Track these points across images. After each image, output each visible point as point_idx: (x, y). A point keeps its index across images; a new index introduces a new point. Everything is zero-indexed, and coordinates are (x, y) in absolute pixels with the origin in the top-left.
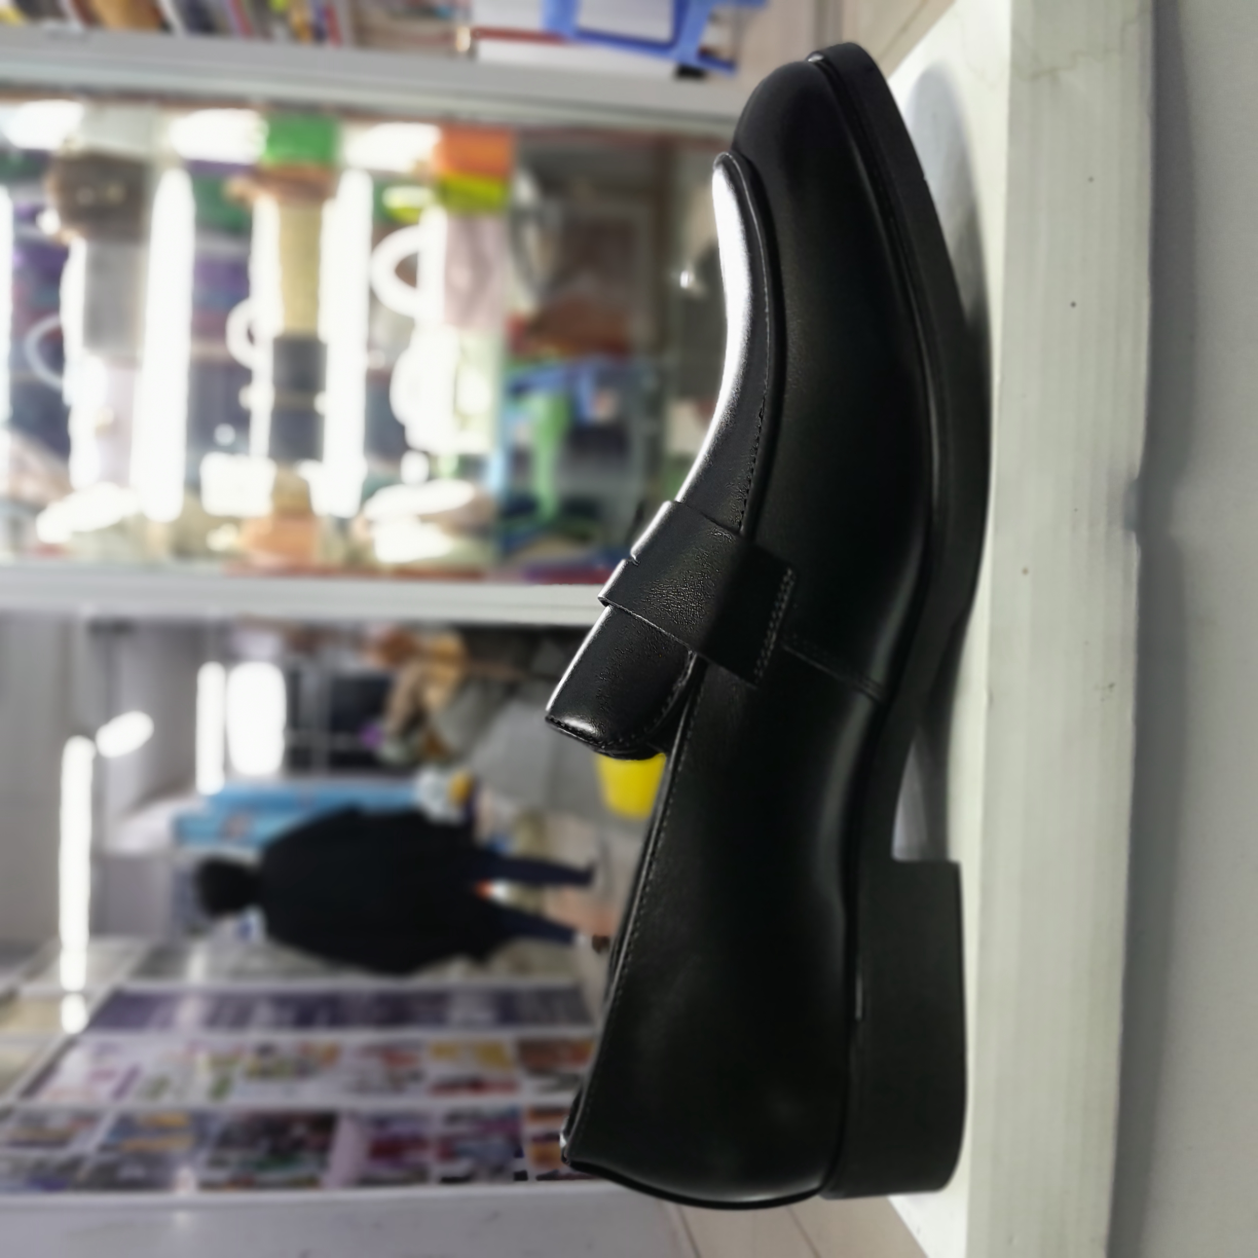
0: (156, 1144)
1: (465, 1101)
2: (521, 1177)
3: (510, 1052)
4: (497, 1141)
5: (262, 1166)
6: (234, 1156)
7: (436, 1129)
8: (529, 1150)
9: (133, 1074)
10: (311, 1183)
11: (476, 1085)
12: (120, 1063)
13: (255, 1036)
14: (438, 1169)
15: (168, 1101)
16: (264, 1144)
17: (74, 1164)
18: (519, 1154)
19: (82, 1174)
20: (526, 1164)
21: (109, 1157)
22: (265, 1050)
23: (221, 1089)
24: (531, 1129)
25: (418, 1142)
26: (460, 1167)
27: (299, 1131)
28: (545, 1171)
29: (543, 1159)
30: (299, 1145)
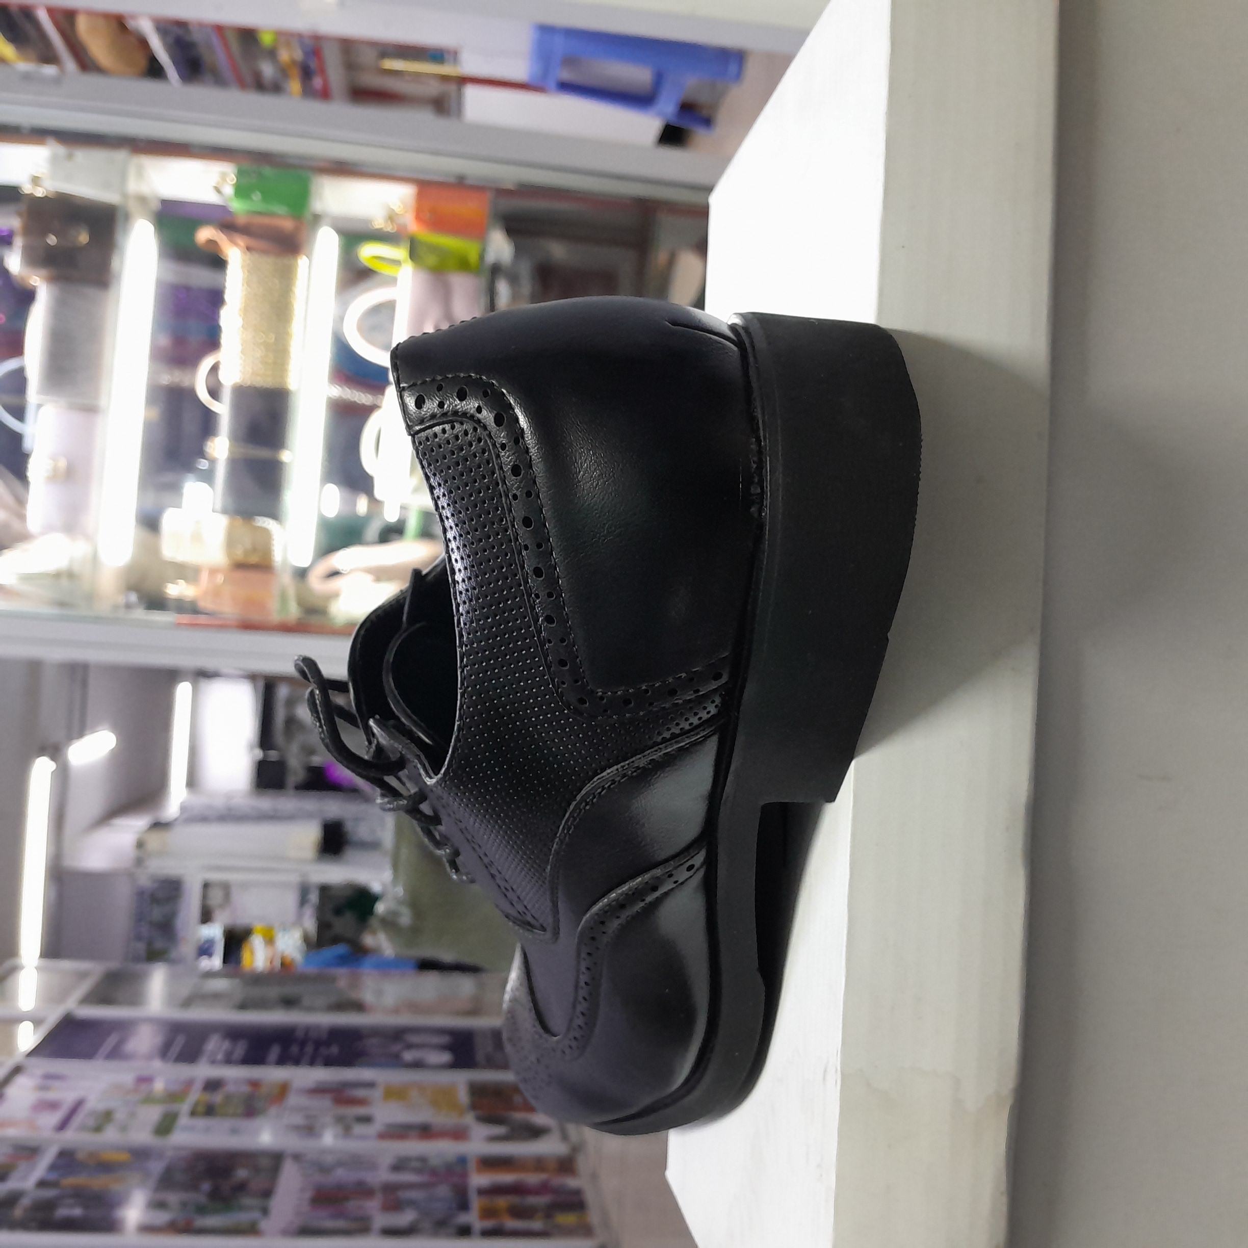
0: (97, 1182)
1: (414, 1147)
2: (465, 1232)
3: (463, 1096)
4: (443, 1191)
5: (201, 1210)
6: (173, 1198)
7: (383, 1176)
8: (476, 1203)
9: (78, 1105)
10: (251, 1230)
11: (425, 1131)
12: (67, 1095)
13: (203, 1071)
14: (381, 1220)
15: (111, 1135)
16: (206, 1186)
17: (12, 1199)
18: (463, 1205)
19: (18, 1212)
20: (472, 1218)
21: (49, 1193)
22: (212, 1085)
23: (165, 1127)
24: (479, 1180)
25: (364, 1191)
26: (406, 1218)
27: (242, 1173)
28: (489, 1224)
29: (487, 1213)
30: (241, 1187)
